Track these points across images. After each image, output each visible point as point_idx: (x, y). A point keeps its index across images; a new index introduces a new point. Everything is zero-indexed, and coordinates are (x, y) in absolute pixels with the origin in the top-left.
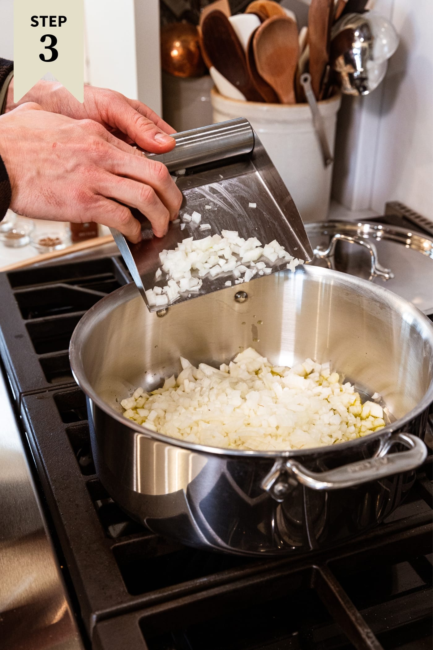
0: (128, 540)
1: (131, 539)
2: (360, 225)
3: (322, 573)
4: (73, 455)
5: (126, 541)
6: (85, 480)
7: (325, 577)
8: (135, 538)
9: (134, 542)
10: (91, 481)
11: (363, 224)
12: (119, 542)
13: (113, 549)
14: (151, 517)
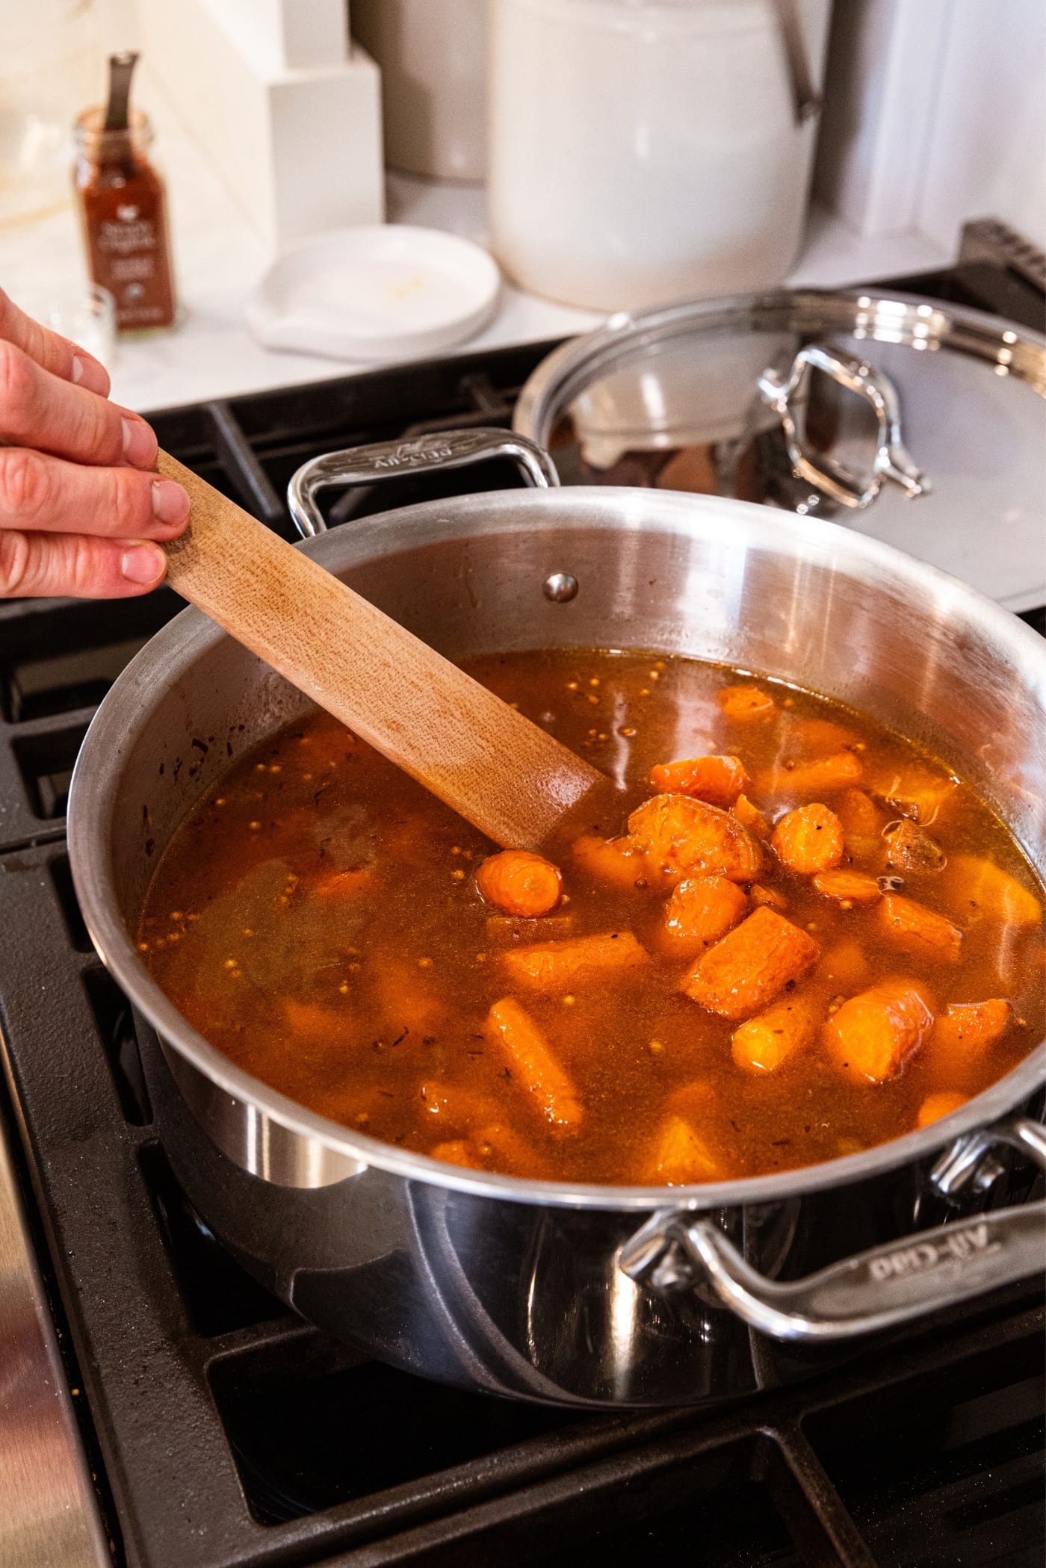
0: (250, 1341)
1: (259, 1336)
2: (864, 302)
3: (789, 1454)
4: (103, 1058)
5: (247, 1343)
6: (136, 1142)
7: (795, 1467)
8: (270, 1335)
9: (267, 1344)
10: (151, 1143)
11: (875, 299)
12: (227, 1349)
13: (211, 1367)
14: (311, 1269)
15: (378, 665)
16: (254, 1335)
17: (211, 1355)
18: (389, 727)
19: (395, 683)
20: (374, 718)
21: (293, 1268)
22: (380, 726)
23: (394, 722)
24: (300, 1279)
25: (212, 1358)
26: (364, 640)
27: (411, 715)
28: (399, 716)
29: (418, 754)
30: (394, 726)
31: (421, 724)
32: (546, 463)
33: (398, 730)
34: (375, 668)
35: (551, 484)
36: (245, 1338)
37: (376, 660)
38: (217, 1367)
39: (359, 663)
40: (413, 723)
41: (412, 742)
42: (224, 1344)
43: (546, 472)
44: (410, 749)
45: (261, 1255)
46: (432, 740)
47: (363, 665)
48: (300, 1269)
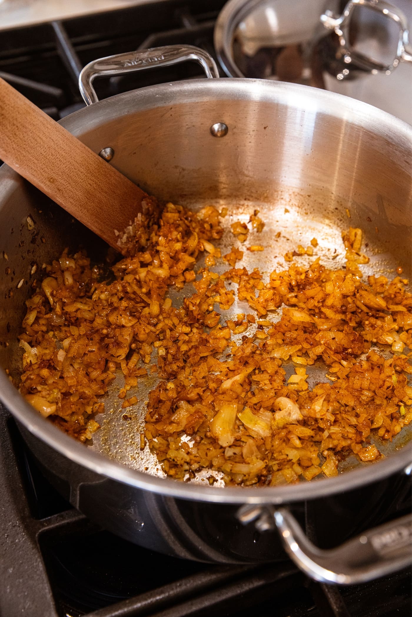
1: (64, 519)
5: (58, 522)
8: (69, 518)
9: (68, 523)
12: (48, 525)
13: (39, 535)
14: (86, 483)
15: (47, 148)
16: (61, 518)
17: (40, 529)
18: (50, 181)
19: (54, 157)
20: (43, 177)
21: (79, 483)
22: (45, 181)
23: (52, 178)
24: (82, 488)
25: (40, 531)
26: (41, 136)
27: (60, 173)
28: (54, 175)
29: (61, 193)
30: (52, 180)
31: (64, 177)
32: (212, 64)
33: (53, 182)
34: (45, 150)
35: (214, 76)
36: (57, 520)
37: (46, 146)
38: (43, 535)
39: (38, 148)
40: (60, 177)
41: (59, 187)
42: (46, 523)
43: (212, 69)
44: (58, 191)
45: (63, 477)
46: (68, 185)
47: (40, 149)
48: (81, 483)
